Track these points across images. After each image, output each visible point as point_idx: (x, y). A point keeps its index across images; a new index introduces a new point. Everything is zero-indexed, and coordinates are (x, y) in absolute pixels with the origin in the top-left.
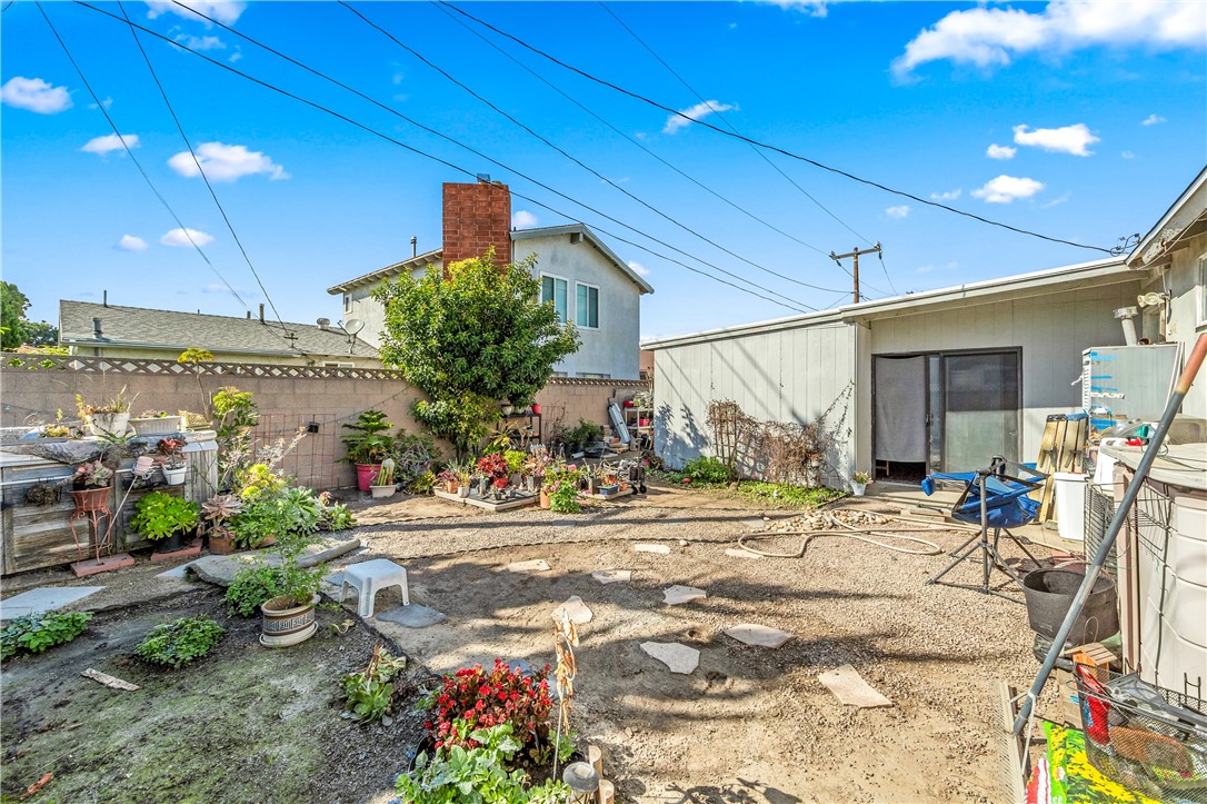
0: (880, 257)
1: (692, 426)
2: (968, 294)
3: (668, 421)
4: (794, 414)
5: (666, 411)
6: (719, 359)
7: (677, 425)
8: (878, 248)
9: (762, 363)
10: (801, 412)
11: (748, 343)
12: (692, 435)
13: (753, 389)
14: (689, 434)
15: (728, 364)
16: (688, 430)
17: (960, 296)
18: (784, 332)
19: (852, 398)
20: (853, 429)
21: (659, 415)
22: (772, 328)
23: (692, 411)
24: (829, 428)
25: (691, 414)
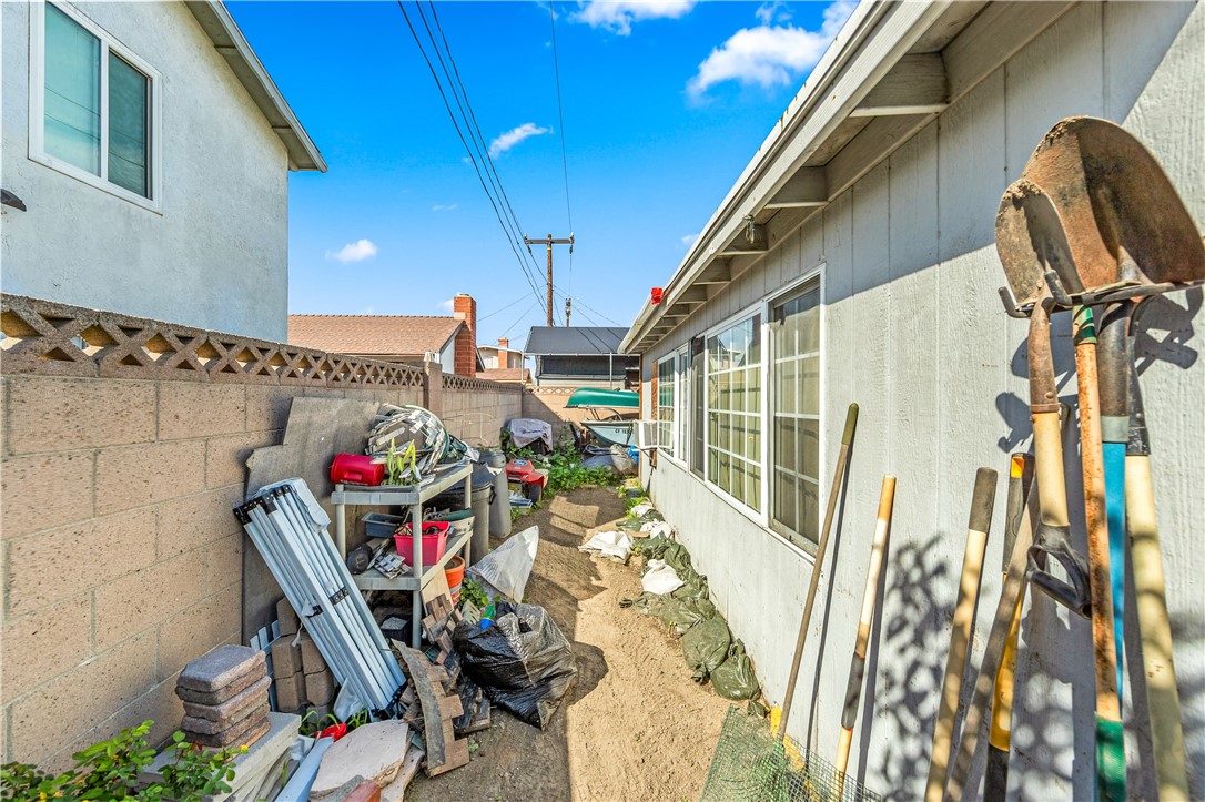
0: (572, 252)
8: (572, 241)
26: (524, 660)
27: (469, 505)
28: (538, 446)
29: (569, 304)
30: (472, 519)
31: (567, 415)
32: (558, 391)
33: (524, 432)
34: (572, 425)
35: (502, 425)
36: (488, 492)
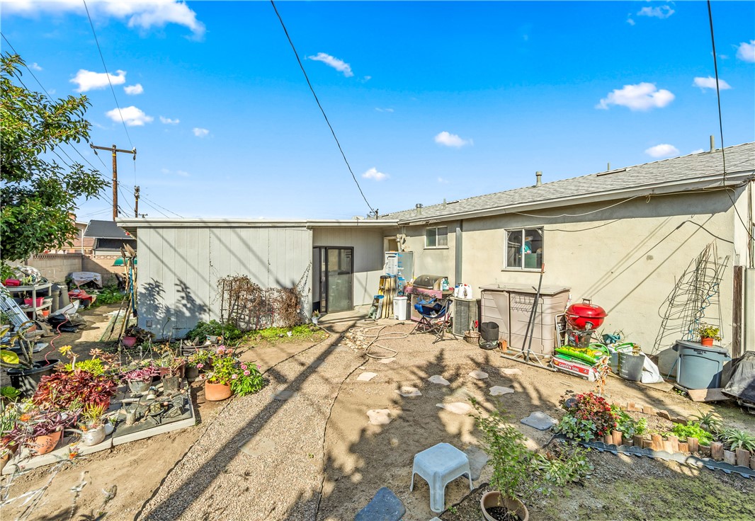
0: (134, 159)
1: (189, 298)
2: (359, 224)
3: (157, 297)
4: (278, 282)
5: (154, 288)
6: (218, 242)
7: (169, 299)
8: (135, 152)
9: (255, 248)
10: (282, 281)
11: (243, 232)
12: (189, 305)
13: (248, 266)
14: (185, 305)
15: (226, 247)
16: (184, 302)
17: (356, 224)
18: (270, 229)
19: (311, 271)
20: (311, 289)
21: (144, 291)
22: (264, 225)
23: (188, 285)
24: (299, 288)
25: (187, 288)
26: (70, 320)
27: (50, 295)
28: (91, 285)
29: (137, 190)
30: (52, 299)
31: (113, 270)
32: (109, 257)
33: (82, 278)
34: (116, 275)
35: (66, 275)
36: (58, 293)
